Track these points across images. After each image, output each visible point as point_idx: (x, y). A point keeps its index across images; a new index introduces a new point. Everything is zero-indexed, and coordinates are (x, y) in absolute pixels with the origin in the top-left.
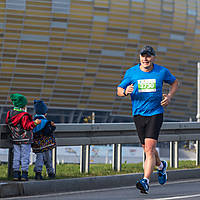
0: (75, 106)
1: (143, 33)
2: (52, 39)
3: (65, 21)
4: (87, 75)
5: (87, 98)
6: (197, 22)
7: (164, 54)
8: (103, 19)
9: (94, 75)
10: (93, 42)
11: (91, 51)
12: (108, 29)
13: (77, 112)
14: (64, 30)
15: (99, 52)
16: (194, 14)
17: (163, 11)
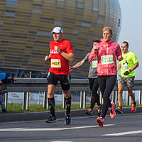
0: (19, 67)
1: (64, 21)
2: (5, 23)
3: (14, 12)
4: (27, 47)
5: (27, 62)
6: (99, 15)
7: (77, 35)
8: (39, 12)
9: (31, 47)
10: (31, 26)
11: (30, 32)
12: (42, 18)
13: (20, 71)
14: (13, 18)
15: (35, 33)
16: (97, 10)
17: (77, 8)
